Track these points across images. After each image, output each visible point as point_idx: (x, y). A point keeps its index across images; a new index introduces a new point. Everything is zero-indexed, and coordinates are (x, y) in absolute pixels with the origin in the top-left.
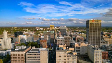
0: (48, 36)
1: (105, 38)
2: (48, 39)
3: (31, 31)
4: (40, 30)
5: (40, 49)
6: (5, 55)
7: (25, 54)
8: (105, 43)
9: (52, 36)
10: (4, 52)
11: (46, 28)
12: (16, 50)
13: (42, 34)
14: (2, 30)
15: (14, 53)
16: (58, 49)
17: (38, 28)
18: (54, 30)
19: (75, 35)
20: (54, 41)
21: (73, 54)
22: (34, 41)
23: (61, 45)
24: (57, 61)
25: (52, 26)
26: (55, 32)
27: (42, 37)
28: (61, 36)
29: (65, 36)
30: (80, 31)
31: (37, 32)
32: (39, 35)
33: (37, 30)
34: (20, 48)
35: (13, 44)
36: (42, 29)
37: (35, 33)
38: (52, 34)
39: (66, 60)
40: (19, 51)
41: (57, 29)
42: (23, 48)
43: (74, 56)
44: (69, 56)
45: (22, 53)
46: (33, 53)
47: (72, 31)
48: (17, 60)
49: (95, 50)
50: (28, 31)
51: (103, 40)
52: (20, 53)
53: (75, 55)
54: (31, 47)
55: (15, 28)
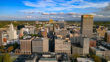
0: (48, 29)
1: (98, 31)
2: (48, 32)
3: (31, 24)
4: (40, 24)
5: (42, 38)
6: (13, 44)
7: (31, 42)
8: (96, 35)
9: (51, 29)
10: (12, 41)
11: (45, 22)
12: (24, 38)
13: (42, 28)
14: (3, 23)
15: (23, 41)
16: (57, 38)
17: (37, 22)
18: (53, 24)
19: (72, 29)
20: (54, 33)
21: (68, 42)
22: (35, 33)
23: (59, 36)
24: (55, 47)
25: (51, 20)
26: (54, 26)
27: (42, 30)
28: (59, 28)
29: (62, 29)
30: (78, 25)
31: (37, 26)
32: (39, 28)
33: (36, 24)
34: (27, 37)
35: (18, 35)
36: (41, 23)
37: (35, 27)
38: (52, 28)
39: (63, 46)
40: (26, 39)
41: (56, 23)
42: (29, 37)
43: (68, 43)
44: (65, 43)
45: (29, 41)
46: (37, 41)
47: (70, 25)
48: (26, 48)
49: (84, 39)
50: (28, 25)
51: (96, 32)
52: (28, 41)
53: (70, 42)
54: (35, 37)
55: (15, 22)
